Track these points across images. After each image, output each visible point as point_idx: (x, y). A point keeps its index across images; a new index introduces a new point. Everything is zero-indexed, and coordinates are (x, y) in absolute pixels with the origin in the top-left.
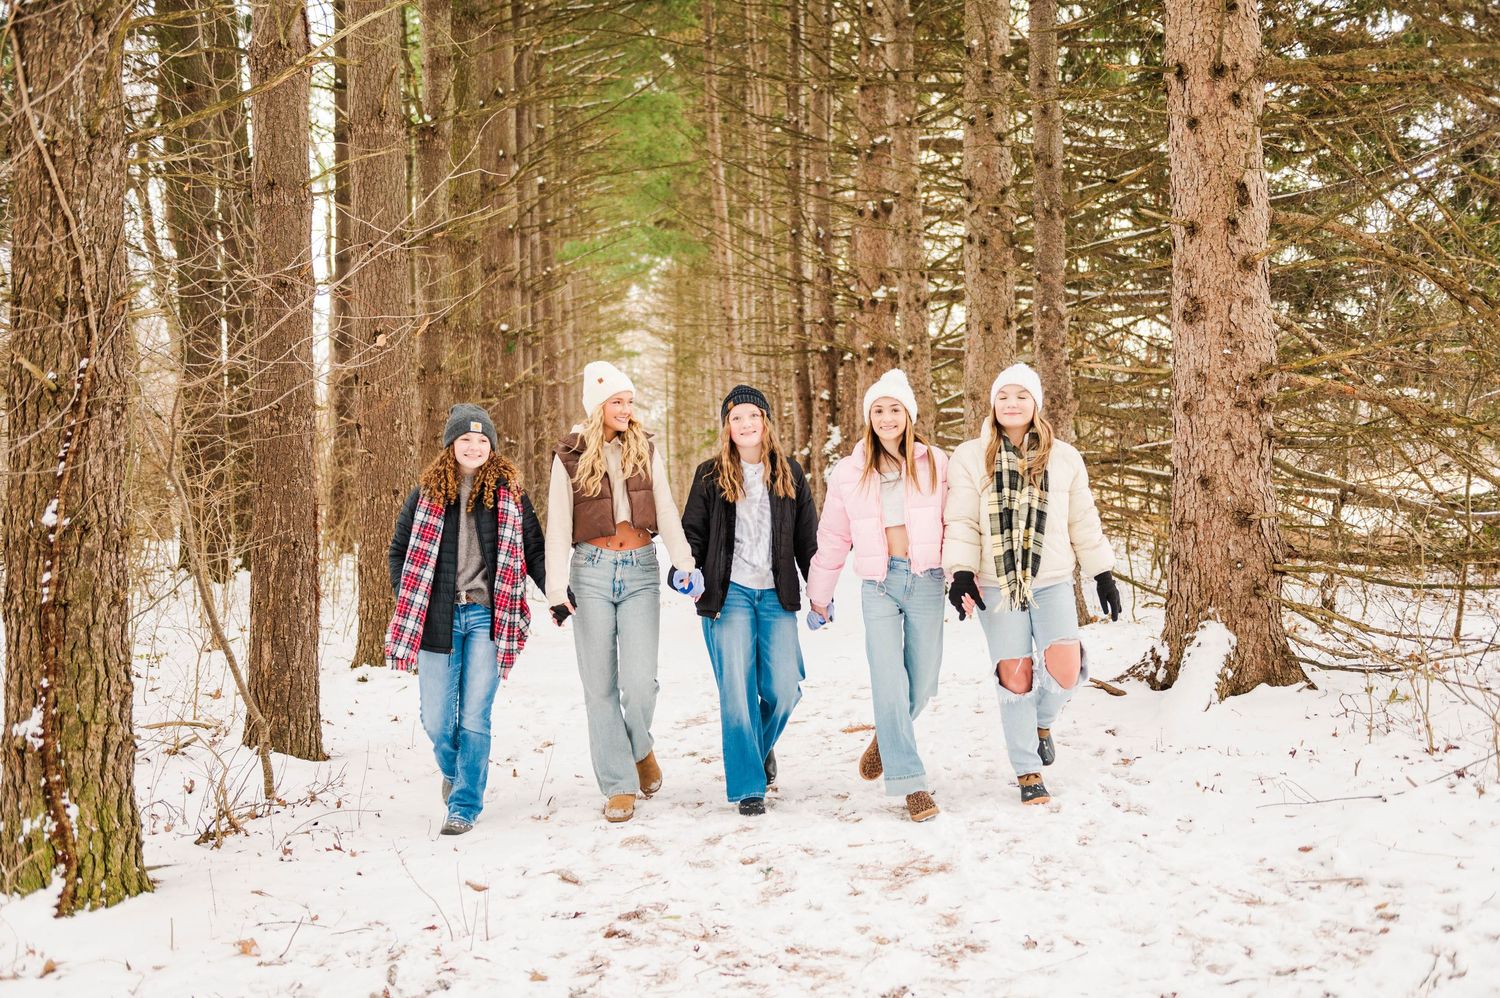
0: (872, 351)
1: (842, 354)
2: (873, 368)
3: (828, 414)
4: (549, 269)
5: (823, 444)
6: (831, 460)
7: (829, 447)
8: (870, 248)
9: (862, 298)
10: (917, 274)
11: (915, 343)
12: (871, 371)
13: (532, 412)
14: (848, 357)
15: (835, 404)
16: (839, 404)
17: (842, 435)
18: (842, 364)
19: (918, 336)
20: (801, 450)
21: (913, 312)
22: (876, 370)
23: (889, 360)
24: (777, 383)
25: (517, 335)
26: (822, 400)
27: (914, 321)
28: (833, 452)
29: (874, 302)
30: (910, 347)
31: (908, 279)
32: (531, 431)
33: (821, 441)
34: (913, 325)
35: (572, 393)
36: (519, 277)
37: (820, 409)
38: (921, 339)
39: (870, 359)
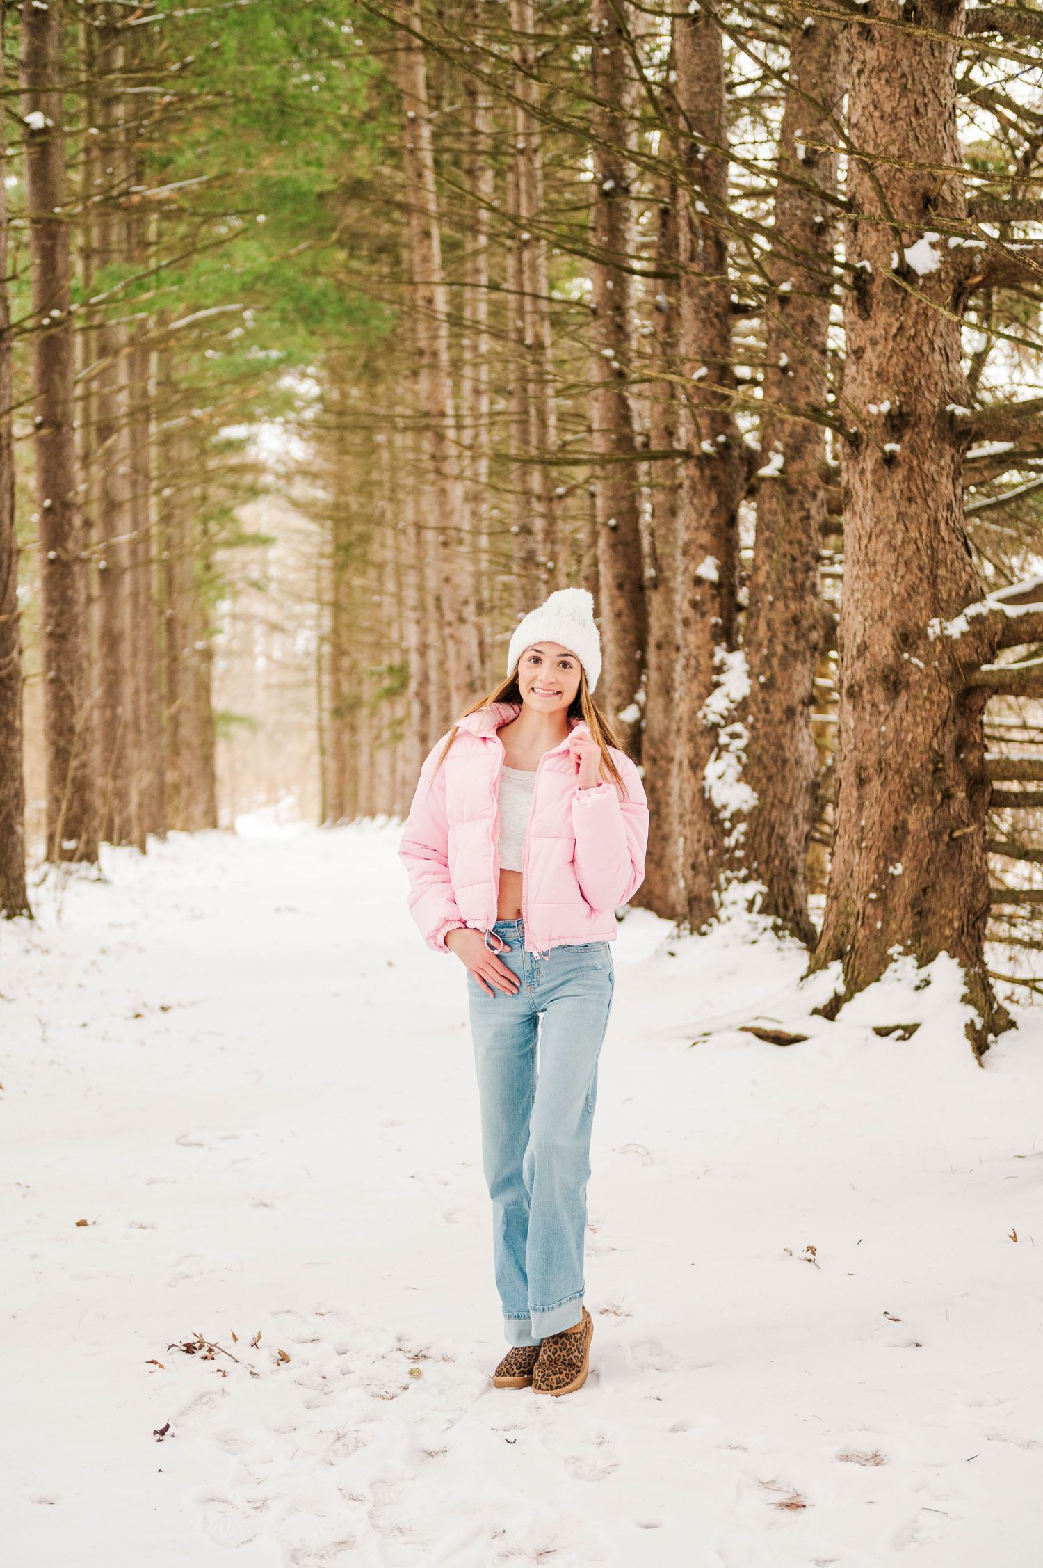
0: (897, 423)
1: (753, 460)
2: (901, 473)
3: (714, 620)
4: (55, 313)
5: (701, 698)
6: (723, 739)
7: (717, 704)
8: (894, 118)
9: (866, 264)
12: (896, 482)
14: (773, 466)
15: (732, 593)
16: (743, 595)
17: (750, 674)
18: (752, 492)
20: (619, 709)
22: (908, 478)
23: (949, 451)
24: (553, 557)
26: (698, 581)
28: (729, 720)
29: (903, 276)
33: (696, 688)
37: (694, 605)
39: (889, 447)
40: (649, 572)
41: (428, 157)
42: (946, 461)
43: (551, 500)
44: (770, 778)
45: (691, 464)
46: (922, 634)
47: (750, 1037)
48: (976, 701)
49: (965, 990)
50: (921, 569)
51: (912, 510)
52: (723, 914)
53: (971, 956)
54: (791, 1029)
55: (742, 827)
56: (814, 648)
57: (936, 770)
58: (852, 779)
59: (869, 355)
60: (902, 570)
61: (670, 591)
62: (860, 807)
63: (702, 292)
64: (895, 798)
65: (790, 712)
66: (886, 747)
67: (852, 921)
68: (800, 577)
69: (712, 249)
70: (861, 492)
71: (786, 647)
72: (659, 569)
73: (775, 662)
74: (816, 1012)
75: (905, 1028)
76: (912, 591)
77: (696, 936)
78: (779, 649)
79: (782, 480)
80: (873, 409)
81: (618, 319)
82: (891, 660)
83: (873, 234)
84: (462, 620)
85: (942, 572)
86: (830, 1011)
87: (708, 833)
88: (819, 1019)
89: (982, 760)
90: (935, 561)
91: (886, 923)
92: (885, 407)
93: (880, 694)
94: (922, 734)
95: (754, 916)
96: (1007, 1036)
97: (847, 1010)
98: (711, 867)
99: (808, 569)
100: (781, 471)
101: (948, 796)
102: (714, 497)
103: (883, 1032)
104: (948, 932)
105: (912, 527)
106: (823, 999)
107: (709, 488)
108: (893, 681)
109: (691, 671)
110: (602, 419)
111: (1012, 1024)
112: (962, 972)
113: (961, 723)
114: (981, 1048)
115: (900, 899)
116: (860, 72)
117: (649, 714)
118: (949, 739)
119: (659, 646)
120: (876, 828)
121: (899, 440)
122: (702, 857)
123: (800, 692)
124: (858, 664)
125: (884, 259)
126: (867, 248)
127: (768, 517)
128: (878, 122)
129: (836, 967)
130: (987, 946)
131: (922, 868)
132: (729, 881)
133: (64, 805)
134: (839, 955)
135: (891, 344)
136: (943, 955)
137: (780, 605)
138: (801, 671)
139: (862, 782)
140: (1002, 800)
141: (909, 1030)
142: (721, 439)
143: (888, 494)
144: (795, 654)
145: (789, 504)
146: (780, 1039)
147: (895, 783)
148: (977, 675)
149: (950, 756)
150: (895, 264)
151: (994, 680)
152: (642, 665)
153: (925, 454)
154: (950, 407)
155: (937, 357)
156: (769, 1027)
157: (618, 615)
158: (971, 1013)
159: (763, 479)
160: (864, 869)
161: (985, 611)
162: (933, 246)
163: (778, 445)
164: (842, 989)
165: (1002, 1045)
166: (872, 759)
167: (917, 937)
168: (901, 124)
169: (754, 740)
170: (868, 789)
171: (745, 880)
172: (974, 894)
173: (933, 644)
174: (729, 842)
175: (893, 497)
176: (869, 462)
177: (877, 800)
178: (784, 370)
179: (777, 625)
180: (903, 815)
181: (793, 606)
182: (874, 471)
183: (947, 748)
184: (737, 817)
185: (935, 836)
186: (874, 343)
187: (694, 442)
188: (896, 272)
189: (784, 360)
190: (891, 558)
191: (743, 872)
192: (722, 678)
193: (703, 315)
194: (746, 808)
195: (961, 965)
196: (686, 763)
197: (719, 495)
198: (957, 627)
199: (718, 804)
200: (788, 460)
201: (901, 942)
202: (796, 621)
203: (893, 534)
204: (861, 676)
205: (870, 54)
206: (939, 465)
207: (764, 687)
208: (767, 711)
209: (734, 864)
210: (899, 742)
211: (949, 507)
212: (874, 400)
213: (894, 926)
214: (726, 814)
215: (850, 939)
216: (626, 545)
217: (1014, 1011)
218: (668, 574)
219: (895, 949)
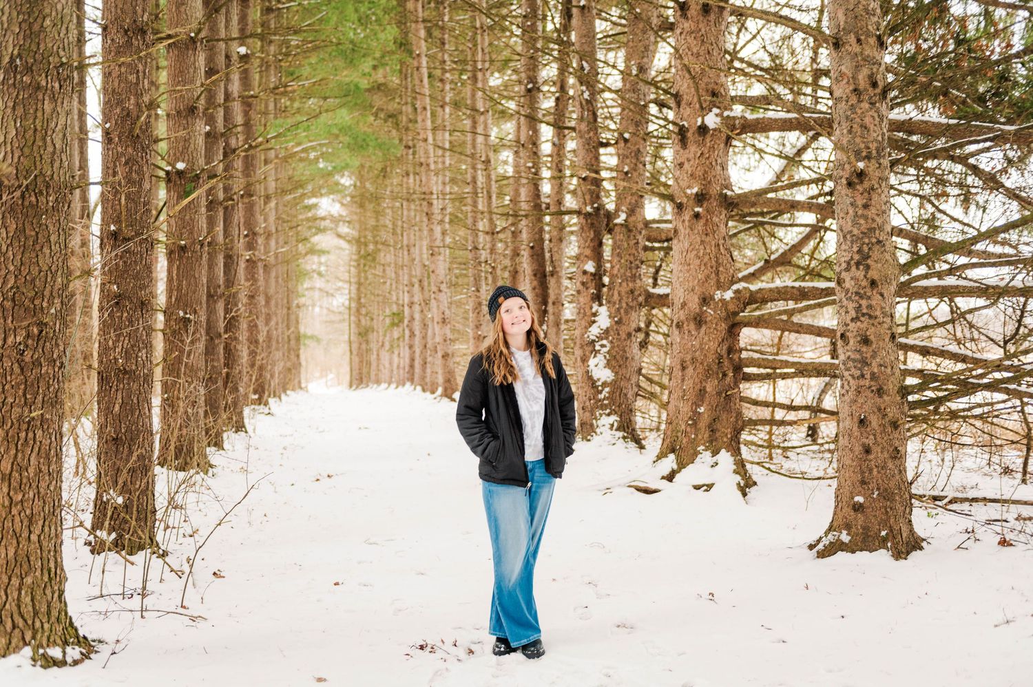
0: (700, 198)
1: (611, 216)
2: (702, 222)
3: (592, 291)
5: (586, 328)
6: (597, 348)
7: (594, 331)
10: (872, 41)
11: (868, 157)
13: (221, 280)
14: (621, 218)
15: (601, 279)
16: (606, 280)
17: (610, 317)
19: (873, 146)
21: (865, 105)
22: (706, 225)
25: (197, 177)
26: (585, 272)
27: (867, 120)
28: (600, 338)
29: (703, 129)
30: (861, 165)
31: (857, 49)
32: (220, 306)
33: (584, 323)
34: (864, 127)
35: (273, 274)
36: (202, 101)
37: (583, 284)
38: (877, 150)
39: (697, 209)
40: (549, 268)
41: (425, 71)
42: (723, 216)
43: (493, 234)
44: (620, 366)
45: (582, 217)
46: (712, 298)
47: (633, 490)
48: (736, 330)
49: (735, 467)
50: (712, 267)
51: (708, 239)
52: (598, 431)
53: (736, 452)
54: (653, 486)
55: (607, 389)
56: (640, 305)
57: (720, 362)
58: (679, 367)
59: (686, 166)
60: (703, 268)
61: (559, 278)
62: (683, 380)
63: (587, 136)
64: (700, 376)
65: (629, 335)
66: (695, 352)
67: (679, 434)
68: (634, 271)
69: (591, 117)
70: (683, 231)
71: (627, 304)
72: (554, 267)
73: (622, 311)
74: (663, 478)
75: (707, 485)
76: (707, 277)
77: (585, 442)
78: (624, 305)
79: (625, 225)
80: (689, 191)
81: (534, 149)
82: (697, 310)
83: (688, 109)
84: (440, 291)
85: (721, 269)
86: (670, 477)
87: (590, 392)
88: (665, 481)
89: (740, 358)
90: (718, 264)
91: (696, 435)
92: (695, 190)
93: (692, 326)
94: (713, 345)
95: (614, 432)
96: (754, 489)
97: (678, 477)
98: (592, 408)
99: (638, 267)
100: (625, 221)
101: (725, 375)
102: (592, 233)
103: (697, 488)
104: (725, 440)
105: (708, 247)
106: (666, 472)
107: (590, 228)
108: (699, 320)
109: (581, 315)
110: (526, 196)
111: (755, 483)
112: (732, 459)
113: (730, 340)
114: (744, 495)
115: (703, 424)
116: (681, 33)
117: (549, 336)
118: (725, 348)
119: (554, 303)
120: (691, 390)
121: (701, 206)
122: (588, 403)
123: (634, 326)
124: (682, 312)
125: (693, 121)
126: (685, 116)
127: (619, 243)
128: (691, 57)
129: (672, 457)
130: (742, 446)
131: (713, 409)
132: (601, 415)
133: (254, 378)
134: (673, 451)
135: (697, 161)
136: (723, 451)
137: (624, 284)
138: (634, 315)
139: (684, 368)
140: (749, 378)
141: (710, 487)
142: (596, 205)
143: (696, 231)
144: (632, 308)
145: (629, 237)
146: (647, 491)
147: (700, 369)
148: (738, 318)
149: (725, 356)
150: (699, 123)
151: (746, 320)
152: (545, 312)
153: (713, 213)
154: (725, 191)
155: (719, 167)
156: (642, 485)
157: (534, 289)
158: (738, 478)
159: (616, 225)
160: (685, 409)
161: (741, 288)
162: (717, 115)
163: (624, 208)
164: (675, 467)
165: (752, 492)
166: (689, 357)
167: (711, 442)
168: (702, 58)
169: (612, 348)
170: (686, 371)
171: (609, 415)
172: (737, 422)
173: (717, 303)
174: (601, 396)
175: (699, 233)
176: (687, 216)
177: (692, 377)
178: (626, 173)
179: (623, 294)
180: (704, 384)
181: (630, 285)
182: (689, 221)
183: (724, 352)
184: (605, 384)
185: (719, 394)
186: (689, 160)
187: (583, 207)
188: (700, 127)
189: (626, 169)
190: (698, 262)
191: (608, 411)
192: (596, 319)
193: (587, 147)
194: (609, 380)
195: (732, 455)
196: (579, 359)
197: (595, 231)
198: (729, 295)
199: (595, 378)
200: (629, 216)
201: (704, 444)
202: (632, 292)
203: (698, 251)
204: (683, 318)
205: (686, 25)
206: (720, 217)
207: (616, 323)
208: (619, 334)
209: (603, 407)
210: (702, 349)
211: (724, 238)
212: (689, 187)
213: (700, 437)
214: (599, 383)
215: (678, 443)
216: (538, 255)
217: (755, 478)
218: (558, 269)
219: (701, 448)
